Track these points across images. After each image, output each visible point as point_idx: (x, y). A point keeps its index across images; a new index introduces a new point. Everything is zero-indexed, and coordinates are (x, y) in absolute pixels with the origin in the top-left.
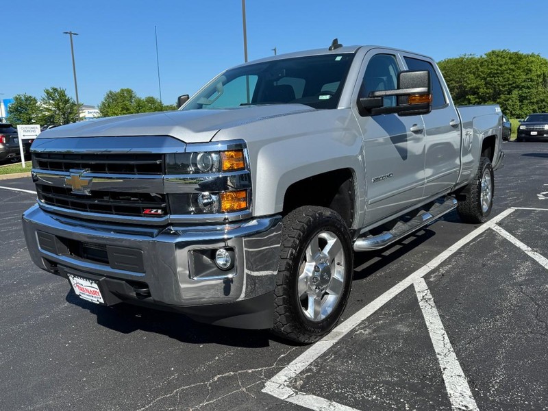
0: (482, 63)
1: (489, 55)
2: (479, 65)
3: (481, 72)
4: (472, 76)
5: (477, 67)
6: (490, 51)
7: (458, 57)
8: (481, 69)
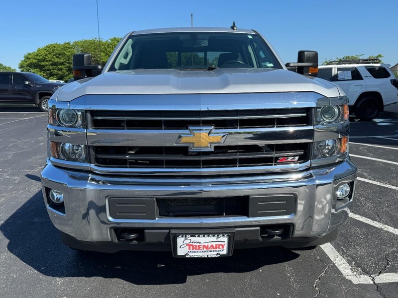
0: (108, 45)
1: (112, 40)
2: (106, 46)
3: (109, 51)
4: (102, 54)
5: (105, 48)
6: (113, 38)
7: (91, 39)
8: (108, 50)
